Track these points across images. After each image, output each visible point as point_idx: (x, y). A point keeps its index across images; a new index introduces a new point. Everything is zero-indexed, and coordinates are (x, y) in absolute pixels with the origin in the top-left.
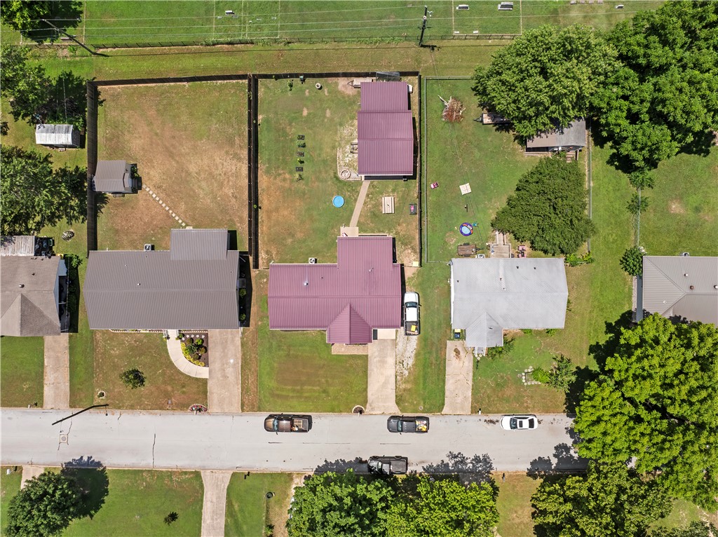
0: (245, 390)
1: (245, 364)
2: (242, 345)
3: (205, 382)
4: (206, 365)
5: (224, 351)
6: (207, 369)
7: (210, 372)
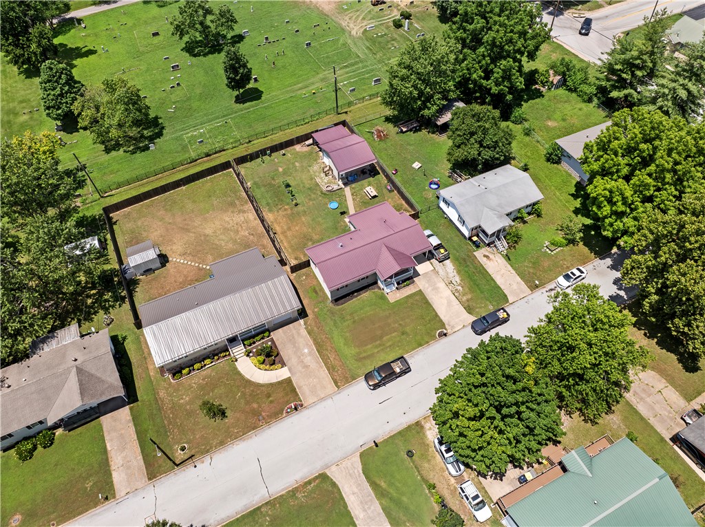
0: (331, 369)
1: (320, 347)
2: (309, 333)
3: (288, 381)
4: (283, 365)
5: (295, 346)
7: (290, 370)
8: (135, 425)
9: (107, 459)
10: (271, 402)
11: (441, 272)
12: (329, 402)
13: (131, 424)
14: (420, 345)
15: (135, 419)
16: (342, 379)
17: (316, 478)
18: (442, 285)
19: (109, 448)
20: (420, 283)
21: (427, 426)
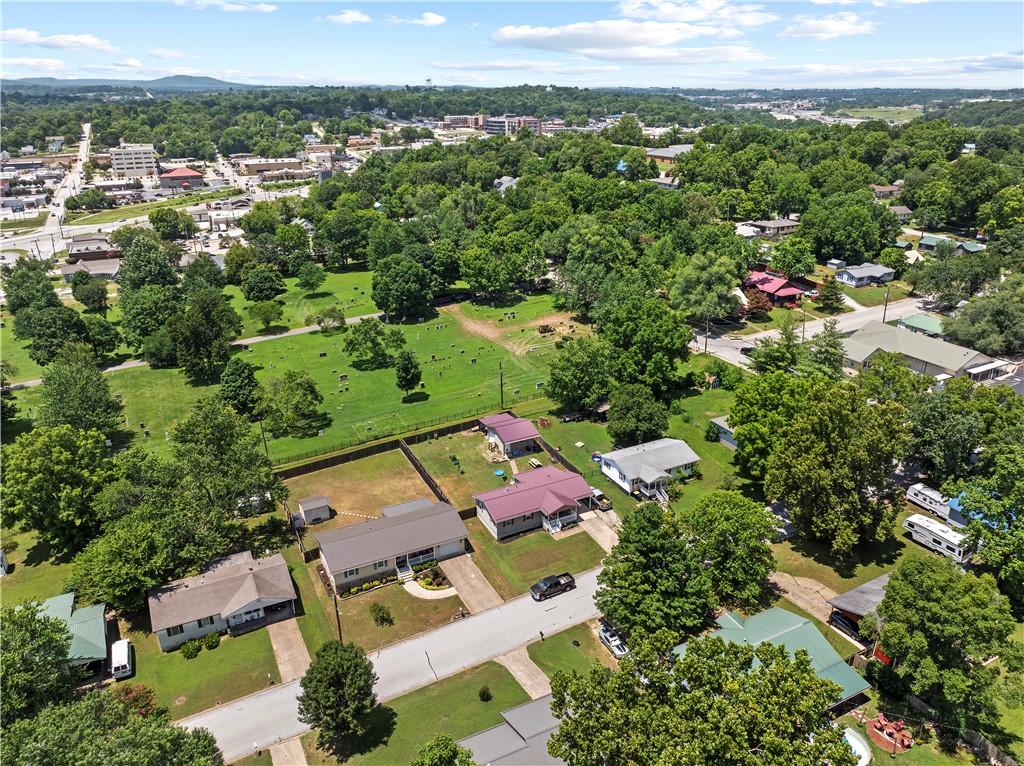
0: (498, 588)
1: (486, 573)
2: (476, 563)
3: (456, 597)
4: (451, 586)
5: (461, 572)
6: (453, 589)
7: (457, 589)
8: (302, 631)
9: (273, 656)
10: (439, 613)
11: (604, 518)
12: (496, 611)
13: (298, 632)
14: (585, 569)
15: (302, 628)
16: (508, 593)
17: (484, 664)
18: (606, 528)
19: (275, 647)
20: (583, 527)
21: (593, 626)
